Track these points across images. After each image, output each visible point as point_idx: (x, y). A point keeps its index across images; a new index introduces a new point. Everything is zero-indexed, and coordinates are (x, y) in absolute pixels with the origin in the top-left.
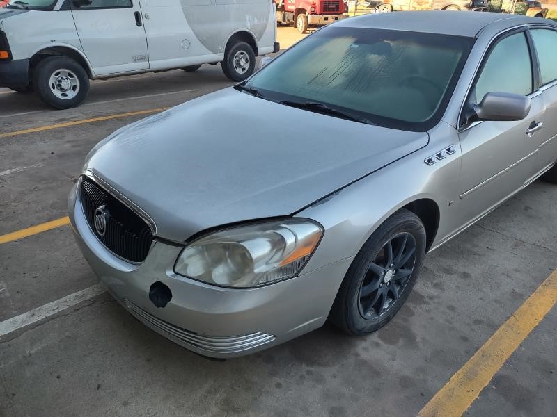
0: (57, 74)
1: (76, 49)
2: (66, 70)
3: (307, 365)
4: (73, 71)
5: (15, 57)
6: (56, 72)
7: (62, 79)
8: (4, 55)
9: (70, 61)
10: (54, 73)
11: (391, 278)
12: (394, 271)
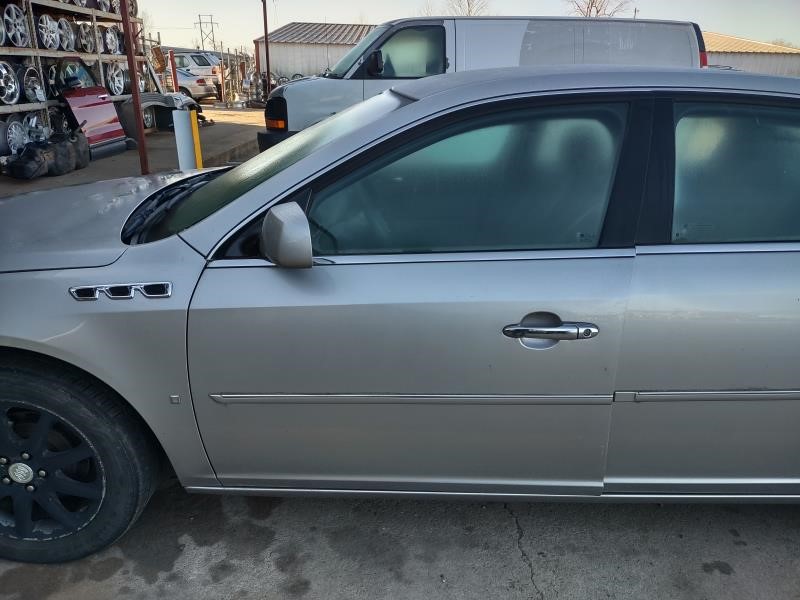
8: (281, 124)
11: (33, 479)
12: (43, 472)
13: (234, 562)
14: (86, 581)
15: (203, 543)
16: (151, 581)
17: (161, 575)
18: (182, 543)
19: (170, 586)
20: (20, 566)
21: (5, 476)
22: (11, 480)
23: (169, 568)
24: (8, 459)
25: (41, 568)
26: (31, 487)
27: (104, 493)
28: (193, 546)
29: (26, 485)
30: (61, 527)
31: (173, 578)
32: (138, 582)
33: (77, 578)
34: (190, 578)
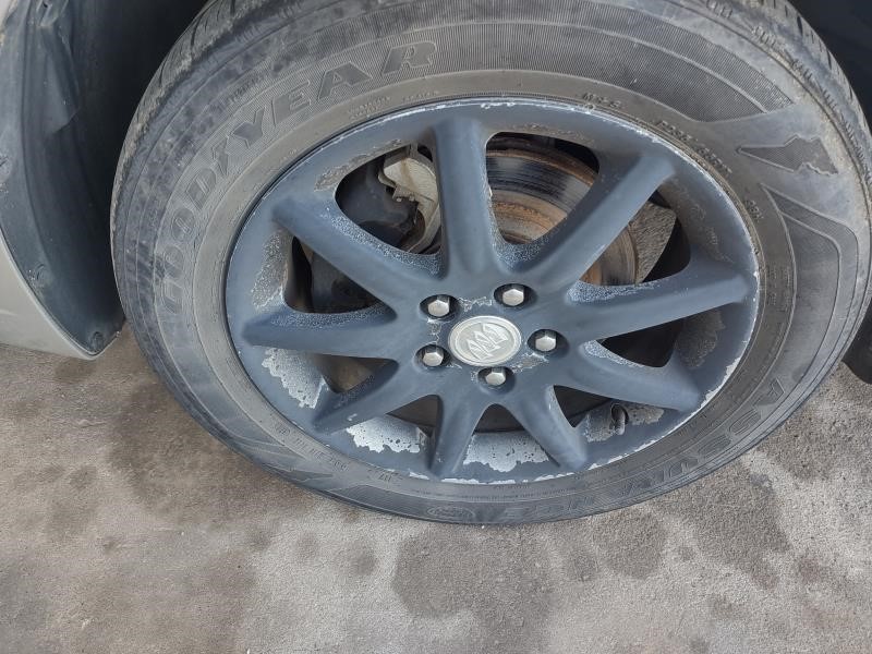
11: (517, 357)
12: (548, 342)
14: (607, 575)
15: (805, 472)
16: (766, 580)
17: (776, 561)
18: (756, 470)
19: (820, 595)
20: (425, 526)
21: (432, 348)
22: (448, 357)
23: (779, 542)
24: (453, 302)
25: (477, 537)
26: (500, 377)
27: (710, 396)
28: (789, 481)
29: (485, 372)
30: (539, 458)
31: (809, 570)
32: (735, 584)
33: (583, 569)
34: (854, 572)
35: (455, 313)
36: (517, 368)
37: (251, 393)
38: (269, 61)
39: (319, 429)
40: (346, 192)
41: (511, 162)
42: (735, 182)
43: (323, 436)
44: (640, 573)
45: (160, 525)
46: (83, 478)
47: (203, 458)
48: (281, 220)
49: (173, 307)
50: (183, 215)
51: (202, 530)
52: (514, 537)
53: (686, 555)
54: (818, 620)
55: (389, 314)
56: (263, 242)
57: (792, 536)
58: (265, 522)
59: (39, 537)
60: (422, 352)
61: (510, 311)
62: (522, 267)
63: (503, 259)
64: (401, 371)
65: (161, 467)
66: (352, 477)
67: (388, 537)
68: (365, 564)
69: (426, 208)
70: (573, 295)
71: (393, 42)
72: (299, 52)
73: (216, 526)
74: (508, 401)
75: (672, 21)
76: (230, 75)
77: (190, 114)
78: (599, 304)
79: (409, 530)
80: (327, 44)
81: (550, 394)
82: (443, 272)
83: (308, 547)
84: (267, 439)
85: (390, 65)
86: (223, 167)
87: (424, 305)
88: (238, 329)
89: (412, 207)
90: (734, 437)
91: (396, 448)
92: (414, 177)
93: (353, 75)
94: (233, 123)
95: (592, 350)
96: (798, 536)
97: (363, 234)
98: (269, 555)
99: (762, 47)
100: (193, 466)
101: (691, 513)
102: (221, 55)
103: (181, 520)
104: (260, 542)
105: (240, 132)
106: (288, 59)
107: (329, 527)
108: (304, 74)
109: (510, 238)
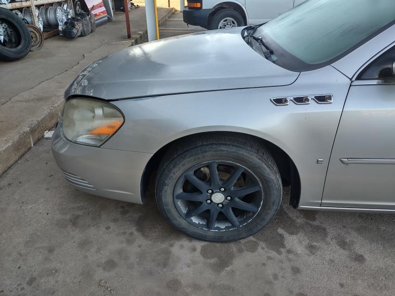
0: (224, 21)
1: (241, 5)
2: (231, 19)
3: (137, 230)
4: (235, 20)
5: (204, 8)
6: (225, 19)
7: (228, 24)
8: (199, 5)
9: (235, 13)
10: (223, 20)
11: (223, 202)
12: (229, 198)
13: (315, 244)
14: (246, 252)
15: (292, 233)
16: (280, 253)
17: (283, 250)
18: (280, 233)
19: (291, 256)
20: (206, 243)
21: (209, 199)
22: (211, 201)
23: (284, 246)
24: (212, 191)
25: (218, 245)
26: (221, 205)
27: (260, 209)
28: (288, 235)
29: (218, 204)
30: (230, 225)
31: (289, 251)
32: (273, 254)
33: (240, 251)
34: (299, 252)
35: (213, 193)
36: (224, 203)
37: (175, 209)
38: (188, 156)
39: (186, 217)
40: (195, 172)
41: (221, 167)
42: (253, 171)
43: (187, 219)
44: (253, 252)
45: (150, 243)
46: (131, 234)
47: (157, 230)
48: (185, 177)
49: (166, 191)
50: (171, 176)
51: (159, 244)
52: (226, 245)
53: (263, 248)
54: (290, 260)
55: (201, 193)
56: (182, 180)
57: (287, 245)
58: (172, 242)
59: (124, 245)
60: (206, 201)
61: (222, 192)
62: (223, 184)
63: (220, 183)
64: (203, 204)
65: (148, 232)
66: (192, 229)
67: (199, 245)
68: (194, 250)
69: (207, 175)
70: (232, 188)
71: (204, 154)
72: (192, 156)
73: (162, 243)
74: (222, 210)
75: (239, 152)
76: (182, 158)
77: (176, 163)
78: (237, 191)
79: (203, 243)
80: (196, 155)
81: (231, 209)
82: (210, 185)
83: (182, 247)
84: (176, 219)
85: (204, 157)
86: (179, 169)
87: (207, 191)
88: (175, 196)
89: (205, 174)
90: (266, 218)
91: (201, 223)
92: (206, 170)
93: (199, 158)
94: (182, 164)
95: (237, 199)
96: (288, 246)
97: (198, 179)
98: (174, 248)
99: (252, 155)
100: (155, 231)
101: (265, 241)
102: (181, 156)
103: (154, 242)
104: (172, 245)
105: (182, 165)
106: (190, 156)
107: (186, 243)
108: (192, 158)
109: (221, 180)
